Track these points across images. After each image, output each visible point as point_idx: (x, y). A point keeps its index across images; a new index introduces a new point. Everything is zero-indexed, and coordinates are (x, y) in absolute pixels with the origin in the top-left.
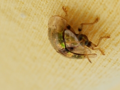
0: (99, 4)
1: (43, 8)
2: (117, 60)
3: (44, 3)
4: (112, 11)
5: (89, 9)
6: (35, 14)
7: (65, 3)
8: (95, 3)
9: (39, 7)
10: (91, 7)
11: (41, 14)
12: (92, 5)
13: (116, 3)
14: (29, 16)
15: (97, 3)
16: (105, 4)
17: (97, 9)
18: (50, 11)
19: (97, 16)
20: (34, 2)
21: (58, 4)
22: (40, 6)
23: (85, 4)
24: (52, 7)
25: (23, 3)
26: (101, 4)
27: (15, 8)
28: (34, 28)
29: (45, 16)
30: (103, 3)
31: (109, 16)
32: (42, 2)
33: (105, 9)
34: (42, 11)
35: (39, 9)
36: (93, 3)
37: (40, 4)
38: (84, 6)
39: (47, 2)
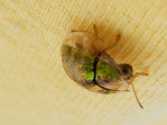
0: (121, 15)
1: (43, 19)
2: (147, 91)
3: (45, 12)
4: (140, 24)
5: (108, 21)
6: (33, 27)
7: (75, 12)
8: (116, 12)
9: (38, 17)
10: (110, 19)
11: (41, 26)
12: (112, 15)
13: (145, 14)
14: (24, 29)
15: (119, 13)
16: (129, 15)
17: (119, 20)
18: (54, 23)
19: (118, 31)
20: (31, 11)
21: (65, 13)
22: (40, 16)
23: (103, 14)
24: (56, 17)
25: (16, 12)
26: (124, 14)
27: (5, 19)
28: (32, 46)
29: (47, 30)
30: (127, 13)
31: (135, 30)
32: (42, 11)
33: (129, 22)
34: (42, 22)
35: (38, 19)
36: (113, 12)
37: (39, 14)
38: (101, 17)
39: (49, 10)
